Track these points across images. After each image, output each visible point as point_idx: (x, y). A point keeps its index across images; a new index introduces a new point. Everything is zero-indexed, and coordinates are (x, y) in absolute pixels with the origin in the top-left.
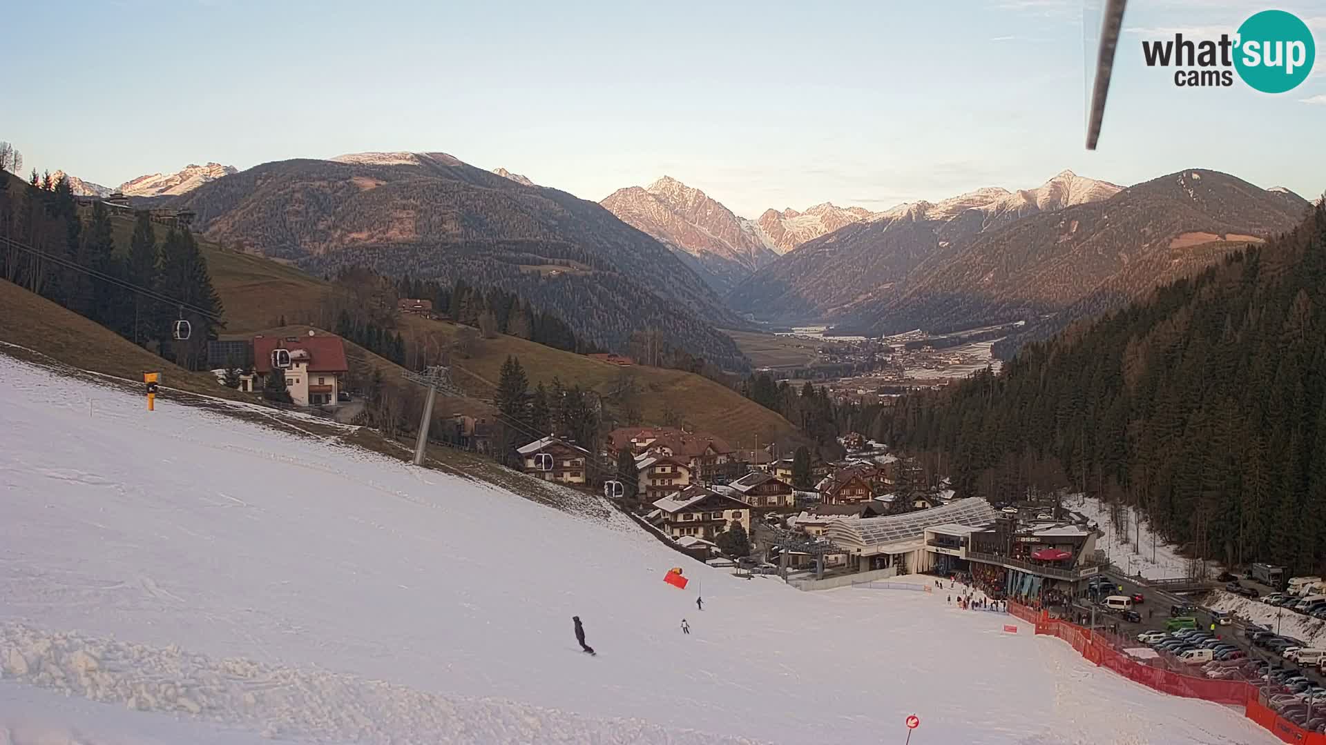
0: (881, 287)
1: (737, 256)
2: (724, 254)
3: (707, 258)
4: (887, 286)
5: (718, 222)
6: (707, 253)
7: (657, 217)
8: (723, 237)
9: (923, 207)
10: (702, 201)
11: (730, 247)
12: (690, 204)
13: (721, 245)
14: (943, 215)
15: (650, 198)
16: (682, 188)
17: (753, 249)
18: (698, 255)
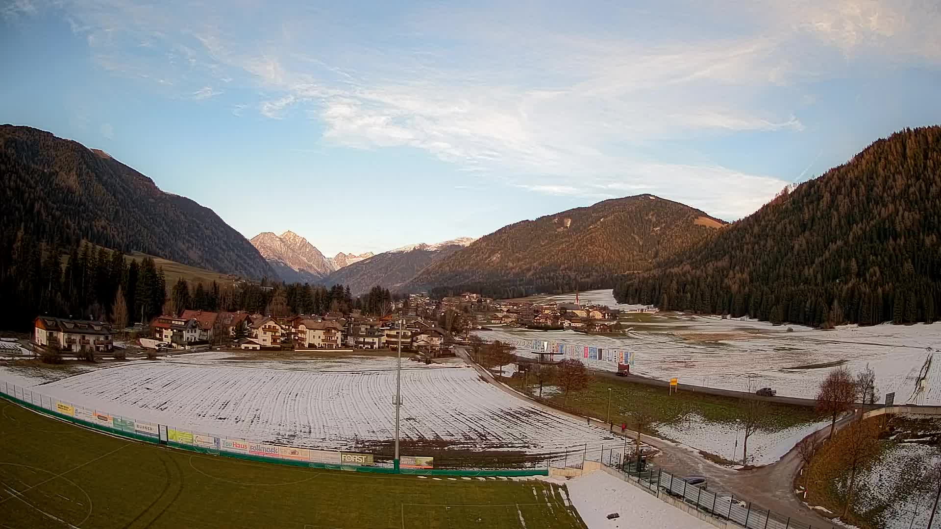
0: (395, 285)
1: (319, 273)
2: (312, 272)
3: (302, 273)
4: (398, 285)
5: (312, 255)
6: (303, 270)
7: (279, 249)
8: (313, 263)
9: (423, 246)
10: (305, 244)
11: (315, 268)
12: (298, 245)
13: (311, 267)
14: (435, 249)
15: (278, 239)
16: (295, 236)
17: (329, 271)
18: (298, 271)
